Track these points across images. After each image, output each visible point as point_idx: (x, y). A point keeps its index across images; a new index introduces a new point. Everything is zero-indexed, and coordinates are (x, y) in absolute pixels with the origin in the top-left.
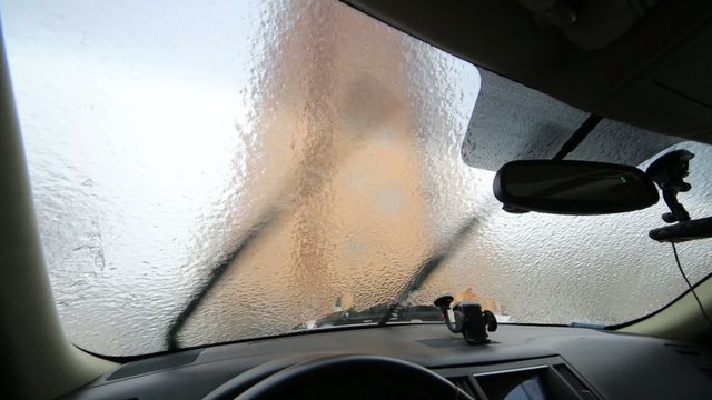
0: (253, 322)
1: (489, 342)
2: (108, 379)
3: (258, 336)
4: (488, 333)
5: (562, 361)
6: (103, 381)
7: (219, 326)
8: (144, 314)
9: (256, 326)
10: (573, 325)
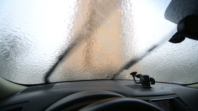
0: (72, 76)
1: (151, 88)
2: (21, 93)
3: (73, 80)
4: (151, 85)
5: (177, 96)
6: (19, 93)
7: (61, 76)
8: (33, 71)
9: (73, 77)
10: (172, 83)
